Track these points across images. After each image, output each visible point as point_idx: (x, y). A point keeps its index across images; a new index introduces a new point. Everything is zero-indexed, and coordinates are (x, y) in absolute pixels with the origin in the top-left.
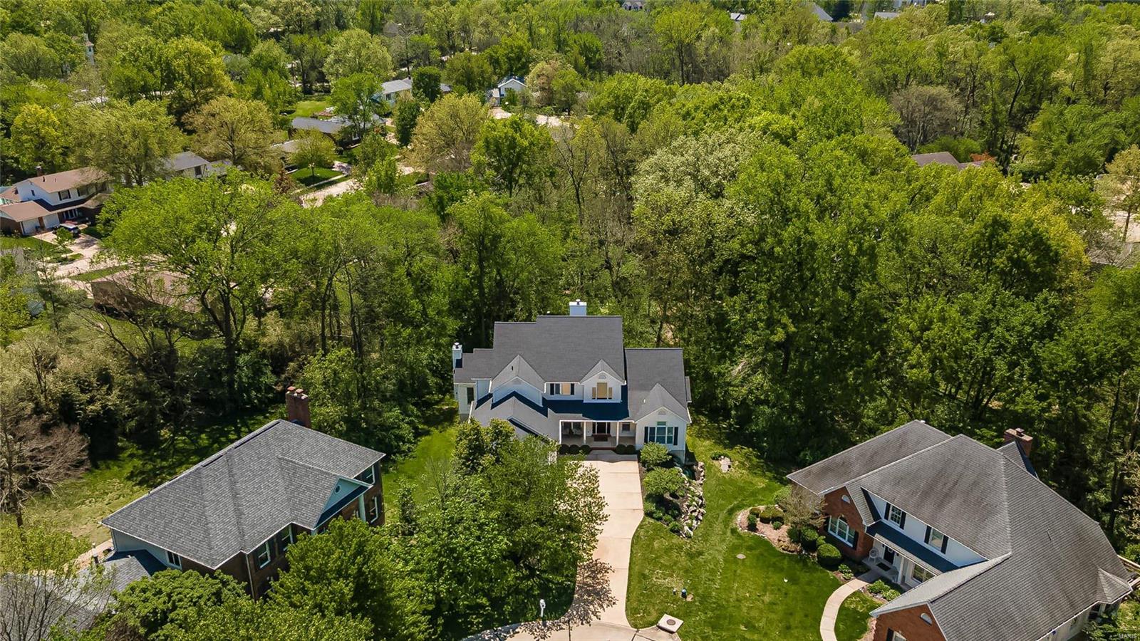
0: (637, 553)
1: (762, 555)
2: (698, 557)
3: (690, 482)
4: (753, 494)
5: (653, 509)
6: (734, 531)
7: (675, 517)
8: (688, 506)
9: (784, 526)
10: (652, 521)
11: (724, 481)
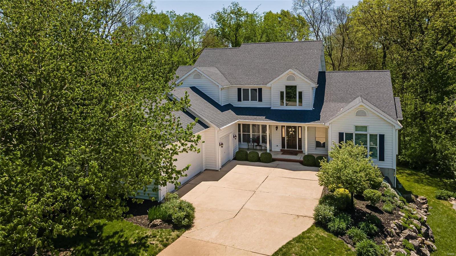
8: (401, 228)
10: (324, 234)
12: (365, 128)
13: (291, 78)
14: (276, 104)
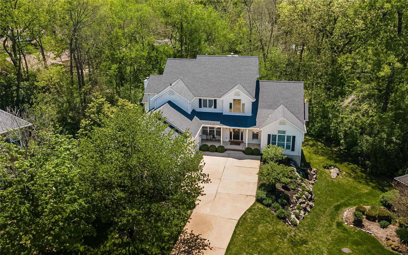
0: (239, 234)
1: (369, 252)
2: (301, 245)
3: (302, 180)
4: (358, 196)
5: (264, 196)
6: (339, 225)
7: (283, 206)
8: (298, 198)
9: (391, 226)
10: (261, 206)
11: (331, 184)
12: (284, 132)
13: (238, 94)
14: (226, 111)
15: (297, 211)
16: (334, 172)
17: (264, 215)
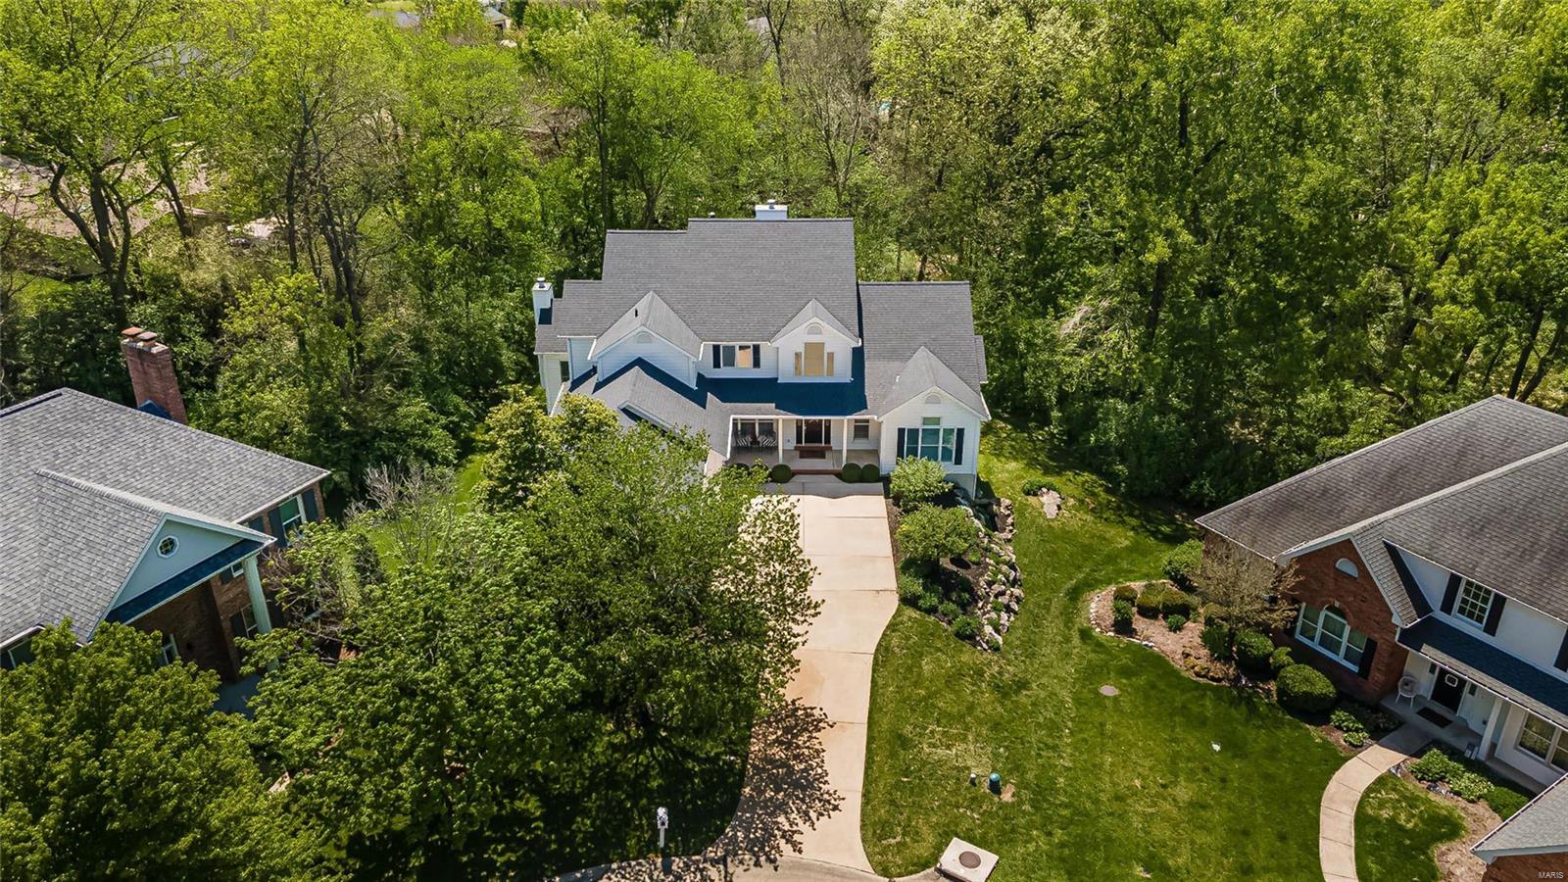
0: (886, 685)
1: (1153, 687)
2: (1017, 692)
3: (990, 536)
4: (1111, 559)
5: (920, 590)
6: (1085, 634)
7: (964, 606)
8: (990, 584)
9: (1190, 624)
10: (915, 614)
11: (1052, 535)
12: (937, 420)
14: (787, 374)
15: (994, 615)
16: (1049, 502)
17: (928, 635)
